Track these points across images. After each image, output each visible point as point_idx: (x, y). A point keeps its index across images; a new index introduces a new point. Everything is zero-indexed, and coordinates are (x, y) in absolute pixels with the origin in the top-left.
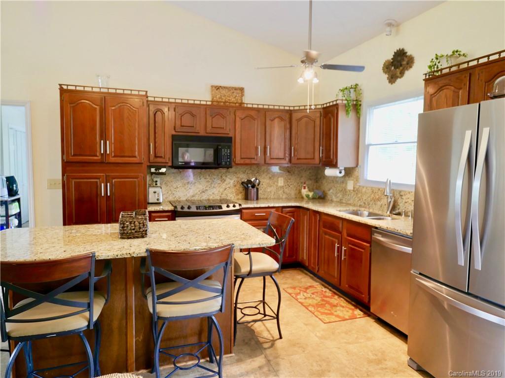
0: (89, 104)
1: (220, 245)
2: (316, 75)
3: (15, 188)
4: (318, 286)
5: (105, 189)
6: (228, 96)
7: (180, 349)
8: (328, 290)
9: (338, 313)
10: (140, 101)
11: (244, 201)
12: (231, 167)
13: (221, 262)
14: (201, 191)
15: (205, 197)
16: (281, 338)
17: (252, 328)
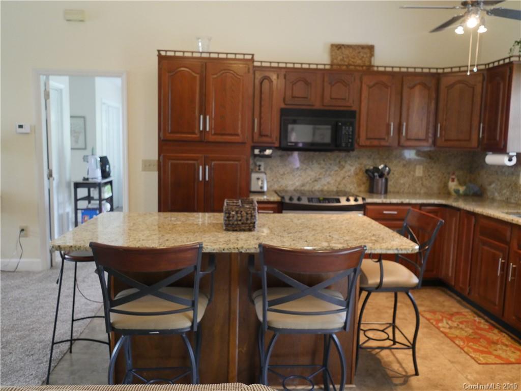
0: (189, 72)
1: (345, 246)
2: (483, 22)
3: (107, 169)
4: (468, 314)
5: (203, 173)
6: (352, 58)
7: (289, 369)
8: (483, 321)
9: (499, 352)
10: (246, 67)
11: (368, 194)
12: (353, 150)
13: (349, 268)
14: (313, 180)
15: (318, 187)
16: (417, 374)
17: (377, 356)
